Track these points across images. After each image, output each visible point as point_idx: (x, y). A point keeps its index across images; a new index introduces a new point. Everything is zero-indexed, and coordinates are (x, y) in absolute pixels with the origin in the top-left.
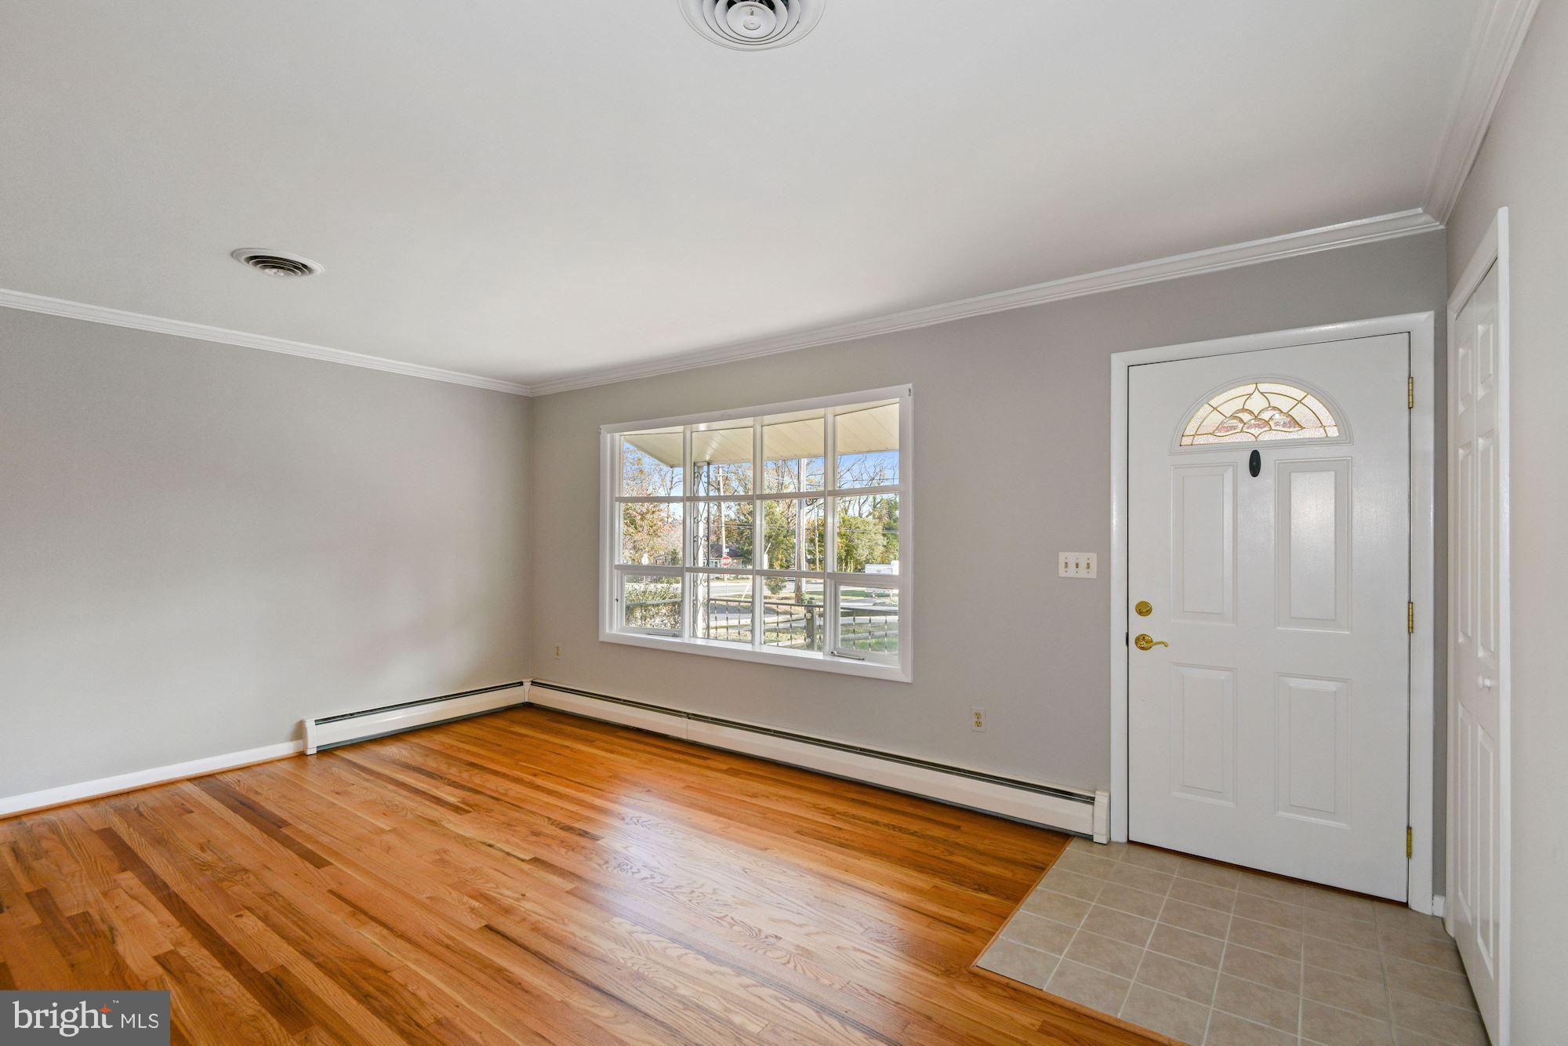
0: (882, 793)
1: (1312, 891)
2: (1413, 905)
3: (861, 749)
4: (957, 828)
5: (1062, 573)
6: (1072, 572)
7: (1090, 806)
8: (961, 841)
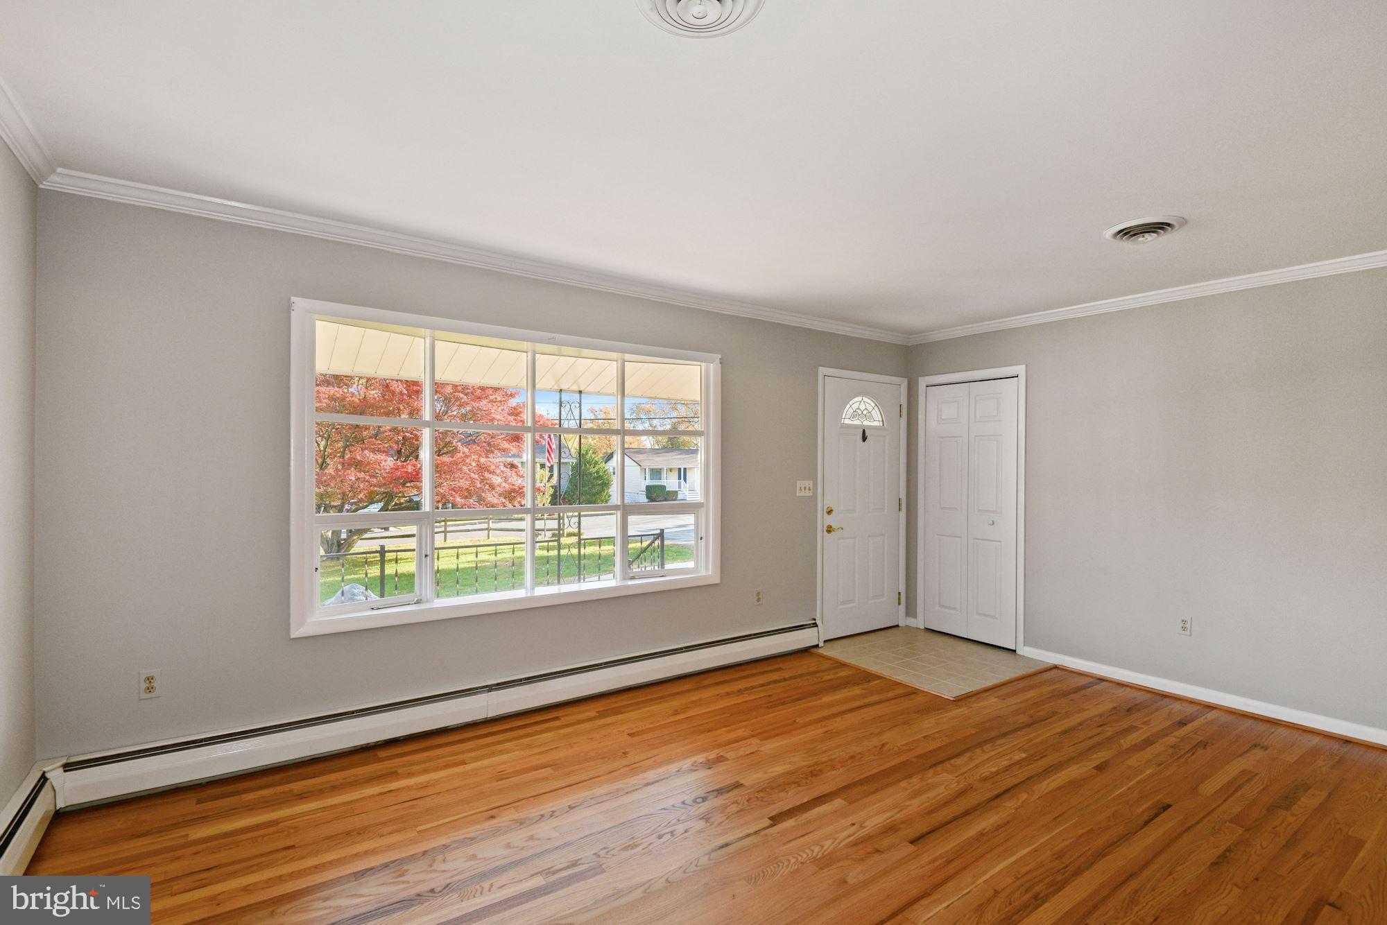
0: (712, 674)
1: (882, 633)
2: (900, 625)
3: (686, 648)
4: (780, 669)
5: (798, 494)
6: (802, 494)
7: (816, 628)
8: (787, 676)
